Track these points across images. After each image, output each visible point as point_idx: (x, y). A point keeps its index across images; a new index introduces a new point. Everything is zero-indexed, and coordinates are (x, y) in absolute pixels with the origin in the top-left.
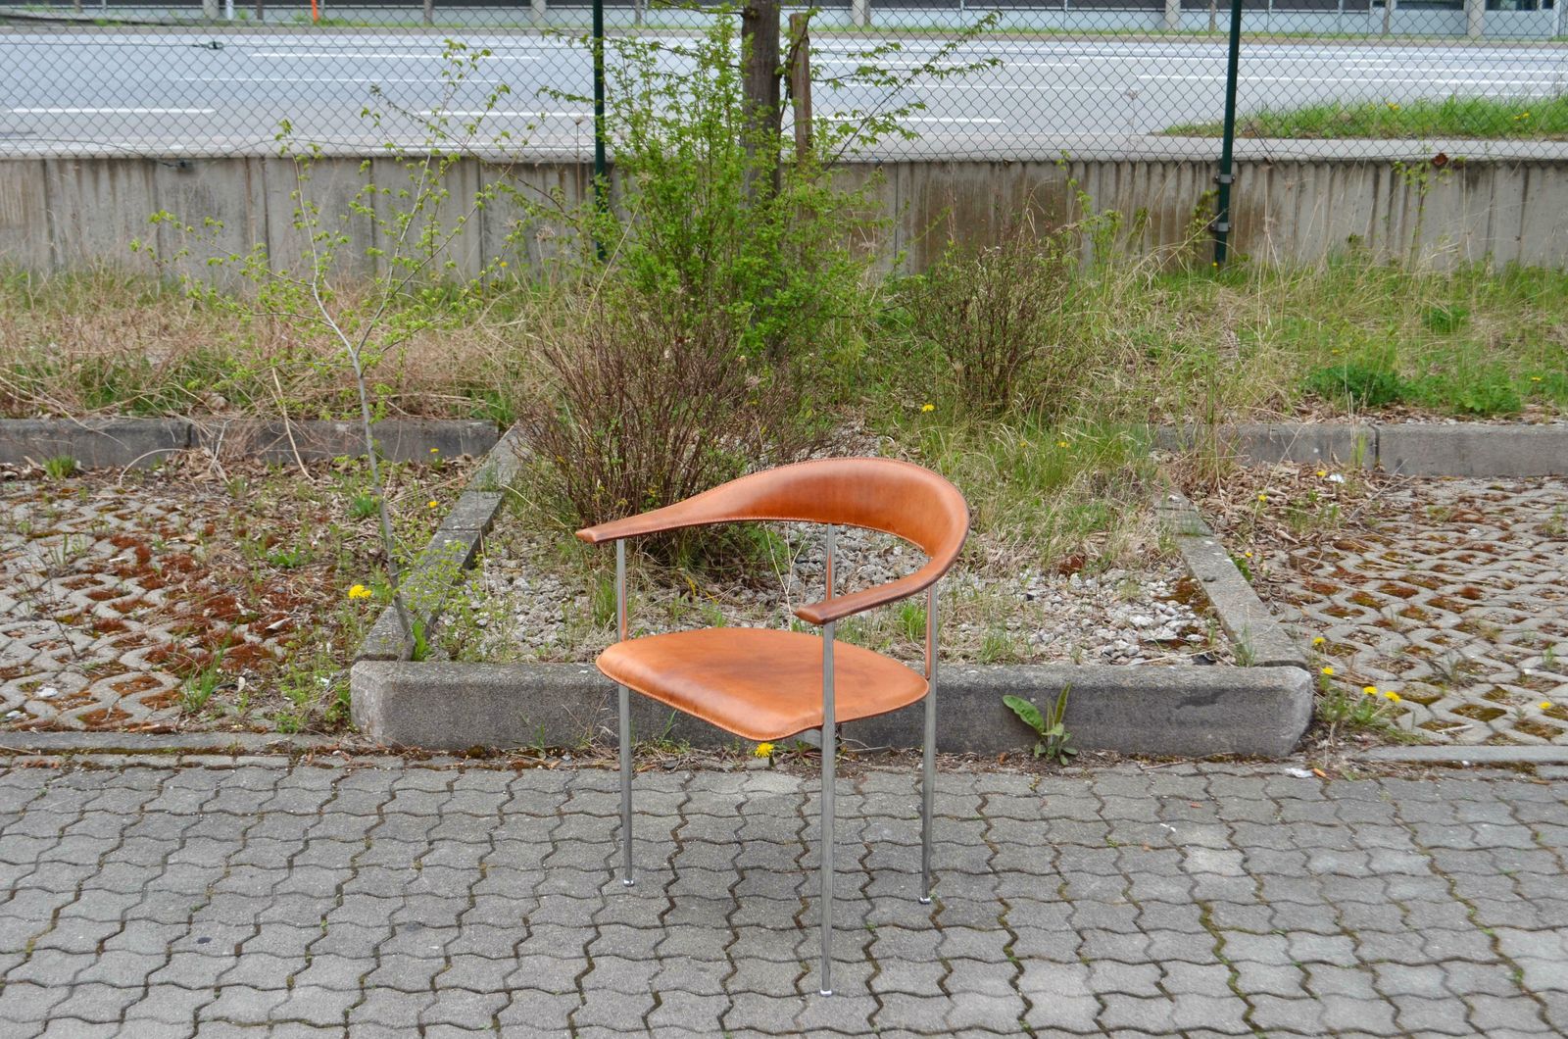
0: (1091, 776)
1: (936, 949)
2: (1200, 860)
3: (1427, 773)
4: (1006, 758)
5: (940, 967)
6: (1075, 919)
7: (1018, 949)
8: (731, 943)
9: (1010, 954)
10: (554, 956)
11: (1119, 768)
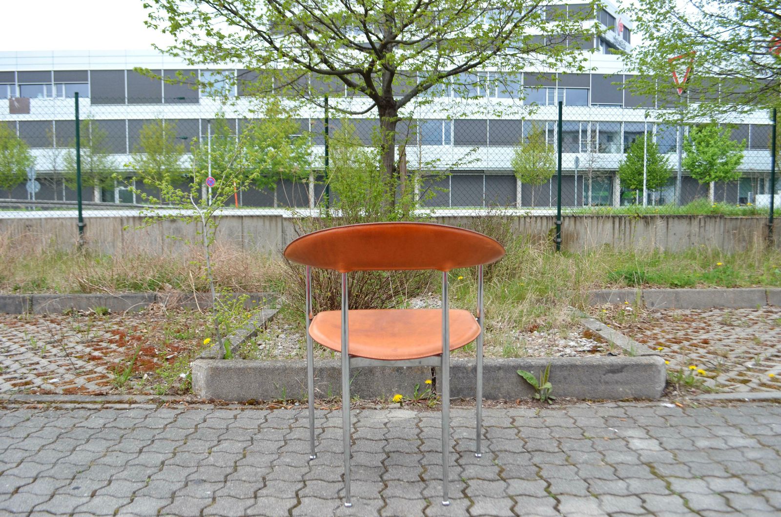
0: (565, 409)
1: (505, 491)
2: (636, 444)
3: (730, 404)
4: (520, 402)
5: (510, 501)
6: (580, 473)
7: (553, 489)
8: (383, 490)
9: (549, 493)
10: (278, 497)
11: (578, 405)
